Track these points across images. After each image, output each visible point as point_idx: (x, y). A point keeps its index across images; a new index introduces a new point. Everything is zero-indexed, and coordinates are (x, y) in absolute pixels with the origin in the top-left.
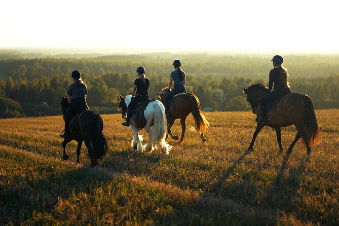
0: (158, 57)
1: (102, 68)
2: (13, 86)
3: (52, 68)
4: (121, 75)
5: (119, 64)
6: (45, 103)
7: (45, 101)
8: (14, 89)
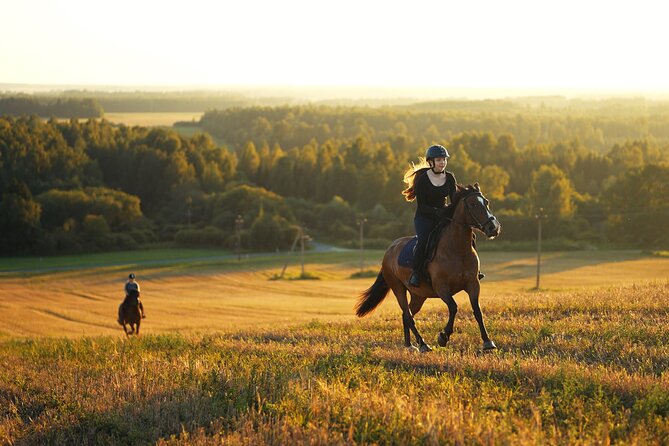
0: (543, 106)
1: (433, 127)
2: (256, 161)
3: (326, 127)
4: (494, 140)
5: (467, 118)
6: (338, 199)
7: (338, 195)
8: (260, 168)
